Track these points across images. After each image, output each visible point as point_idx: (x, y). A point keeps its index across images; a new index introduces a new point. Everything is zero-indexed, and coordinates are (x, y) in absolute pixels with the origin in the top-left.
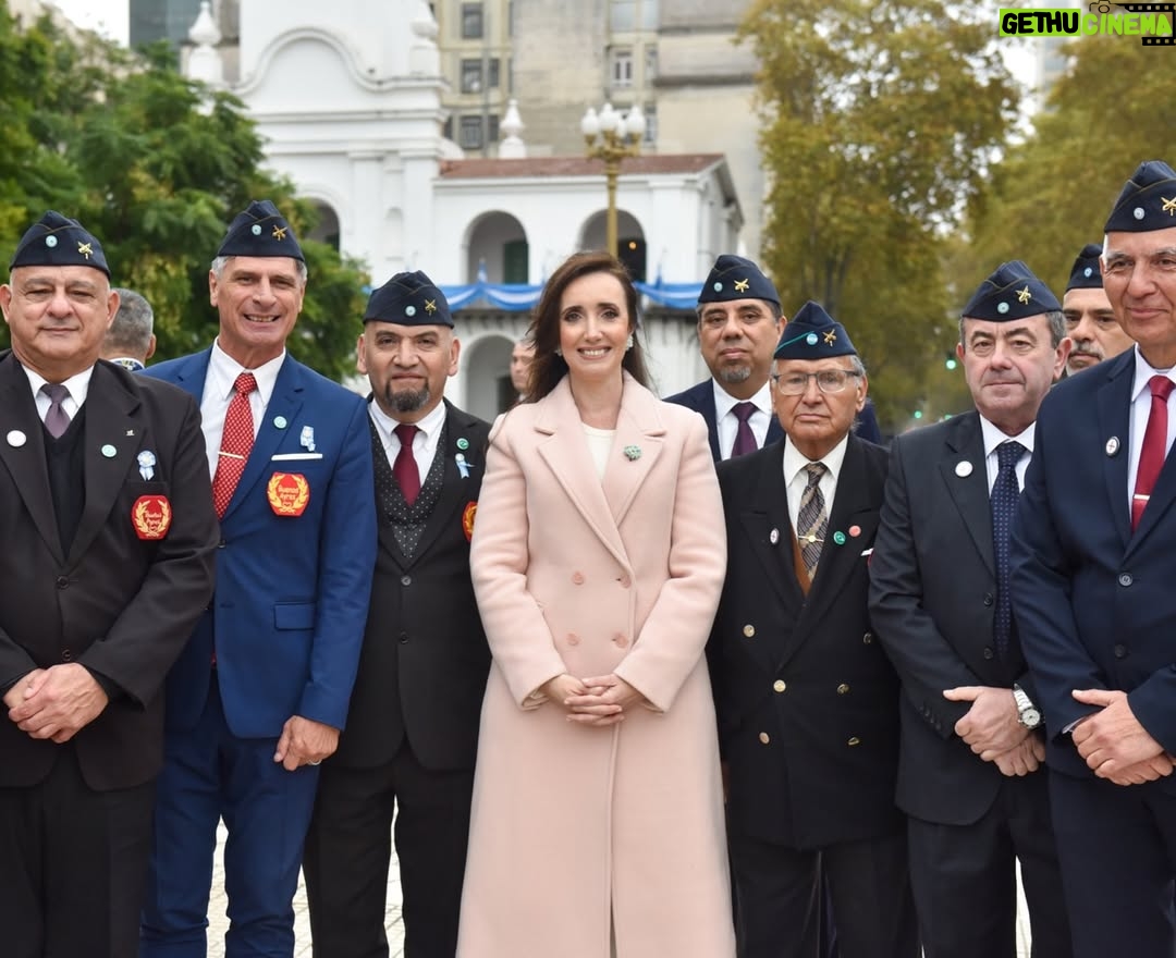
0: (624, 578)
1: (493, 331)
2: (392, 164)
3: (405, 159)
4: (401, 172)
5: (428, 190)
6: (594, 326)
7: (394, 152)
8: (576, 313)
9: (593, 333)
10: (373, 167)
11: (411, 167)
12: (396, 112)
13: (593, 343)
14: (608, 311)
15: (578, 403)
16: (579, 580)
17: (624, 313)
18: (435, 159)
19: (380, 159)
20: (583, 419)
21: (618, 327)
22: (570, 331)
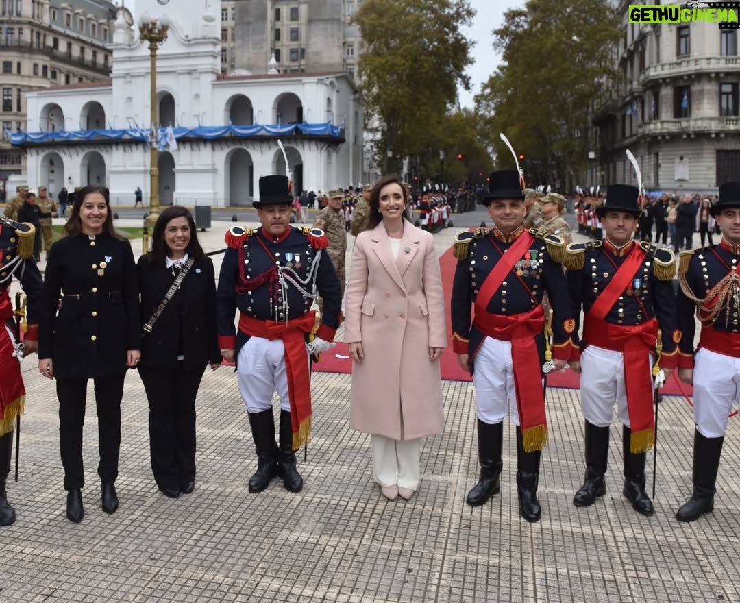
0: (403, 294)
1: (238, 146)
2: (196, 75)
3: (200, 73)
4: (199, 79)
5: (210, 86)
6: (392, 201)
7: (195, 70)
8: (385, 197)
9: (392, 204)
10: (187, 77)
11: (203, 77)
12: (196, 53)
13: (392, 207)
14: (397, 196)
15: (387, 230)
16: (388, 295)
17: (402, 197)
18: (213, 72)
19: (189, 73)
20: (388, 235)
21: (400, 202)
22: (384, 203)
